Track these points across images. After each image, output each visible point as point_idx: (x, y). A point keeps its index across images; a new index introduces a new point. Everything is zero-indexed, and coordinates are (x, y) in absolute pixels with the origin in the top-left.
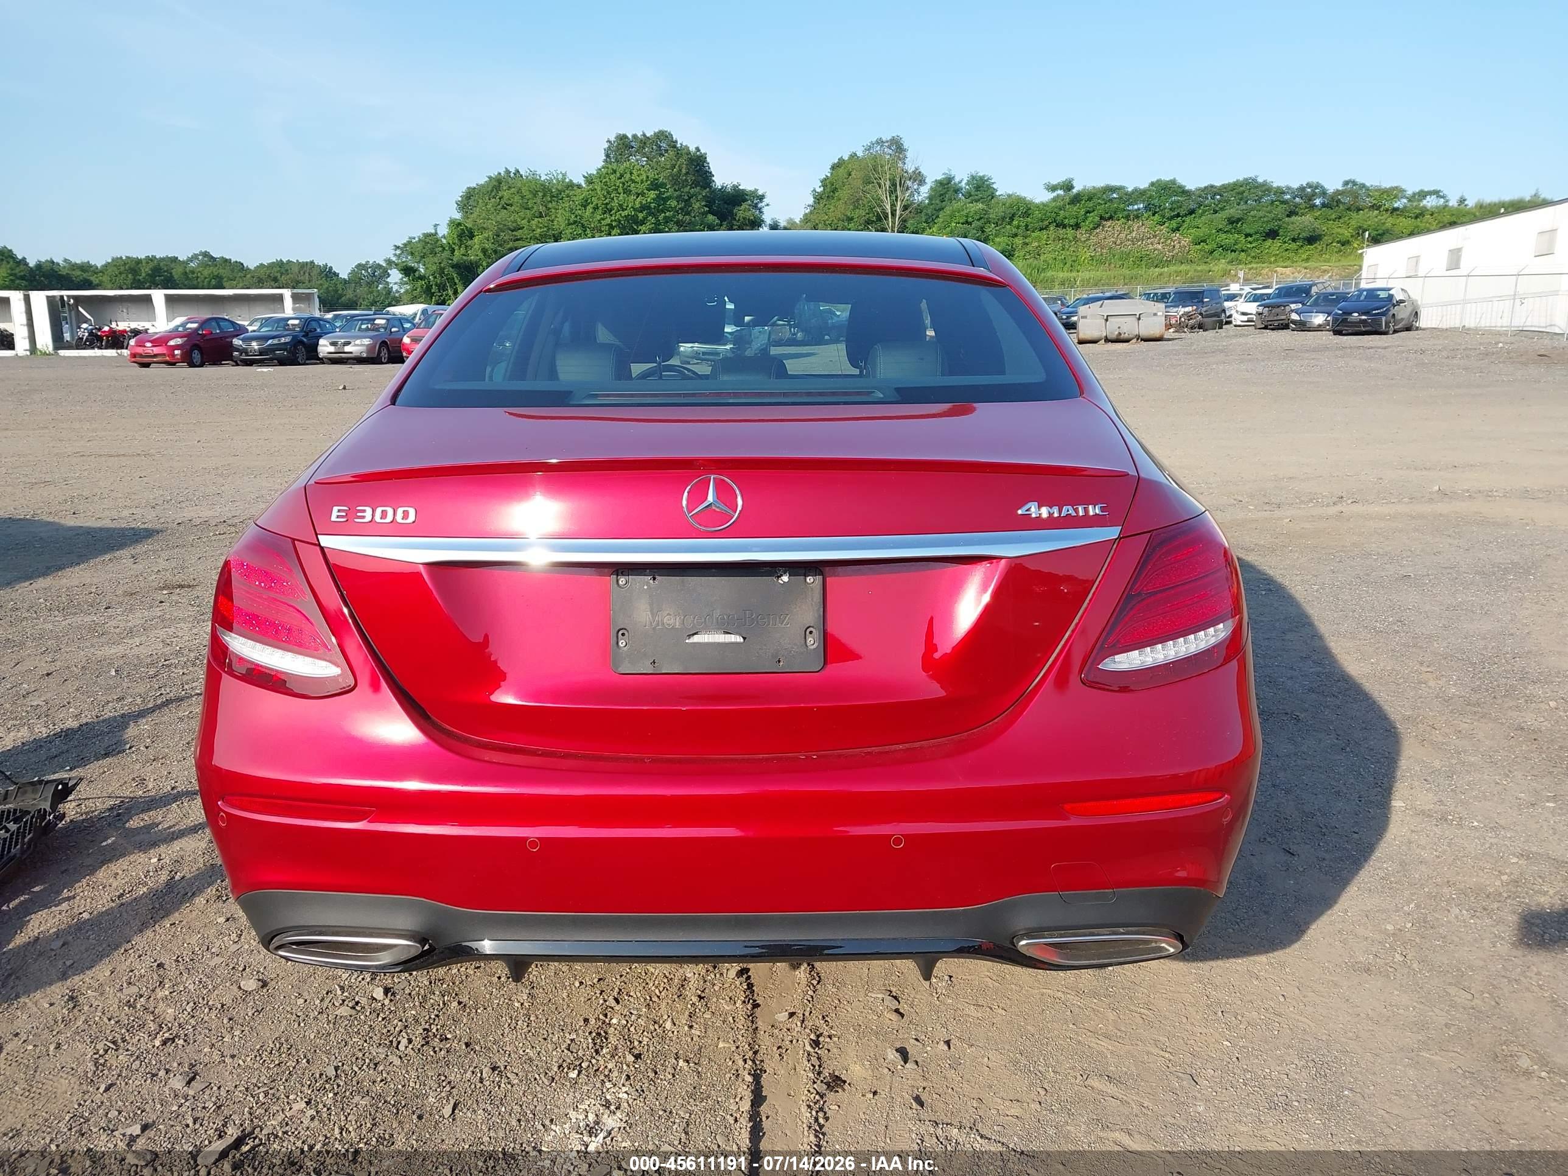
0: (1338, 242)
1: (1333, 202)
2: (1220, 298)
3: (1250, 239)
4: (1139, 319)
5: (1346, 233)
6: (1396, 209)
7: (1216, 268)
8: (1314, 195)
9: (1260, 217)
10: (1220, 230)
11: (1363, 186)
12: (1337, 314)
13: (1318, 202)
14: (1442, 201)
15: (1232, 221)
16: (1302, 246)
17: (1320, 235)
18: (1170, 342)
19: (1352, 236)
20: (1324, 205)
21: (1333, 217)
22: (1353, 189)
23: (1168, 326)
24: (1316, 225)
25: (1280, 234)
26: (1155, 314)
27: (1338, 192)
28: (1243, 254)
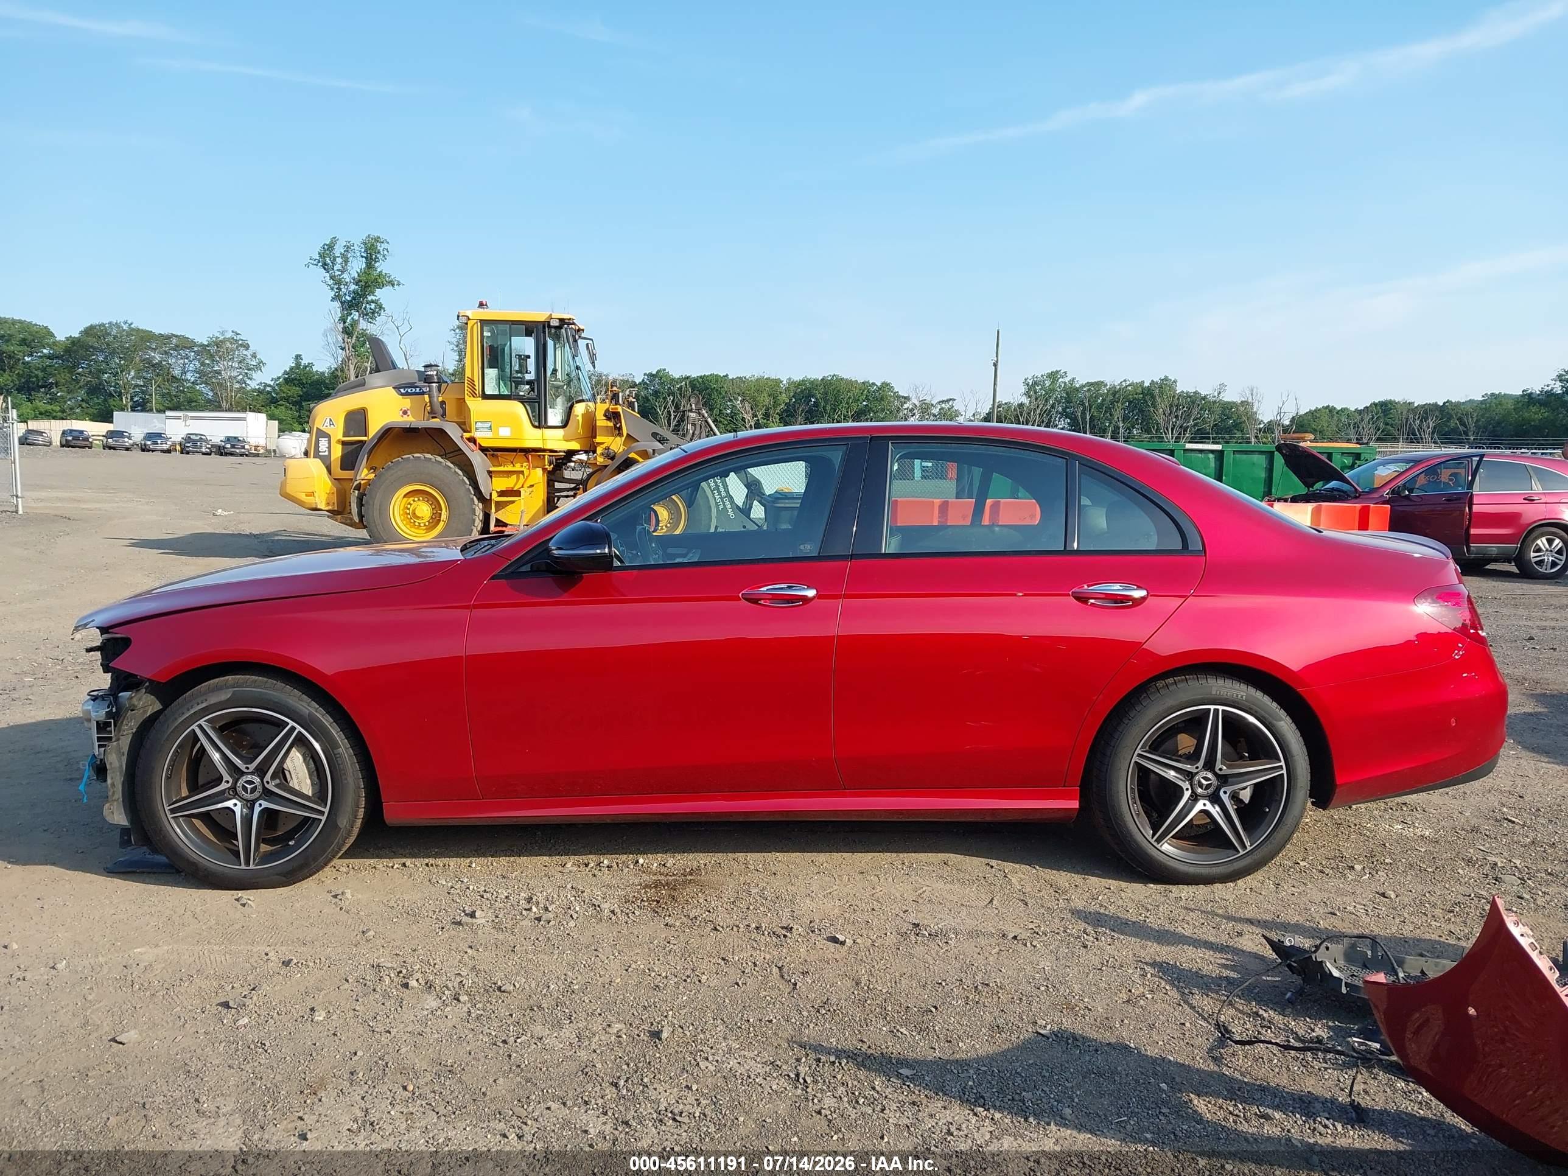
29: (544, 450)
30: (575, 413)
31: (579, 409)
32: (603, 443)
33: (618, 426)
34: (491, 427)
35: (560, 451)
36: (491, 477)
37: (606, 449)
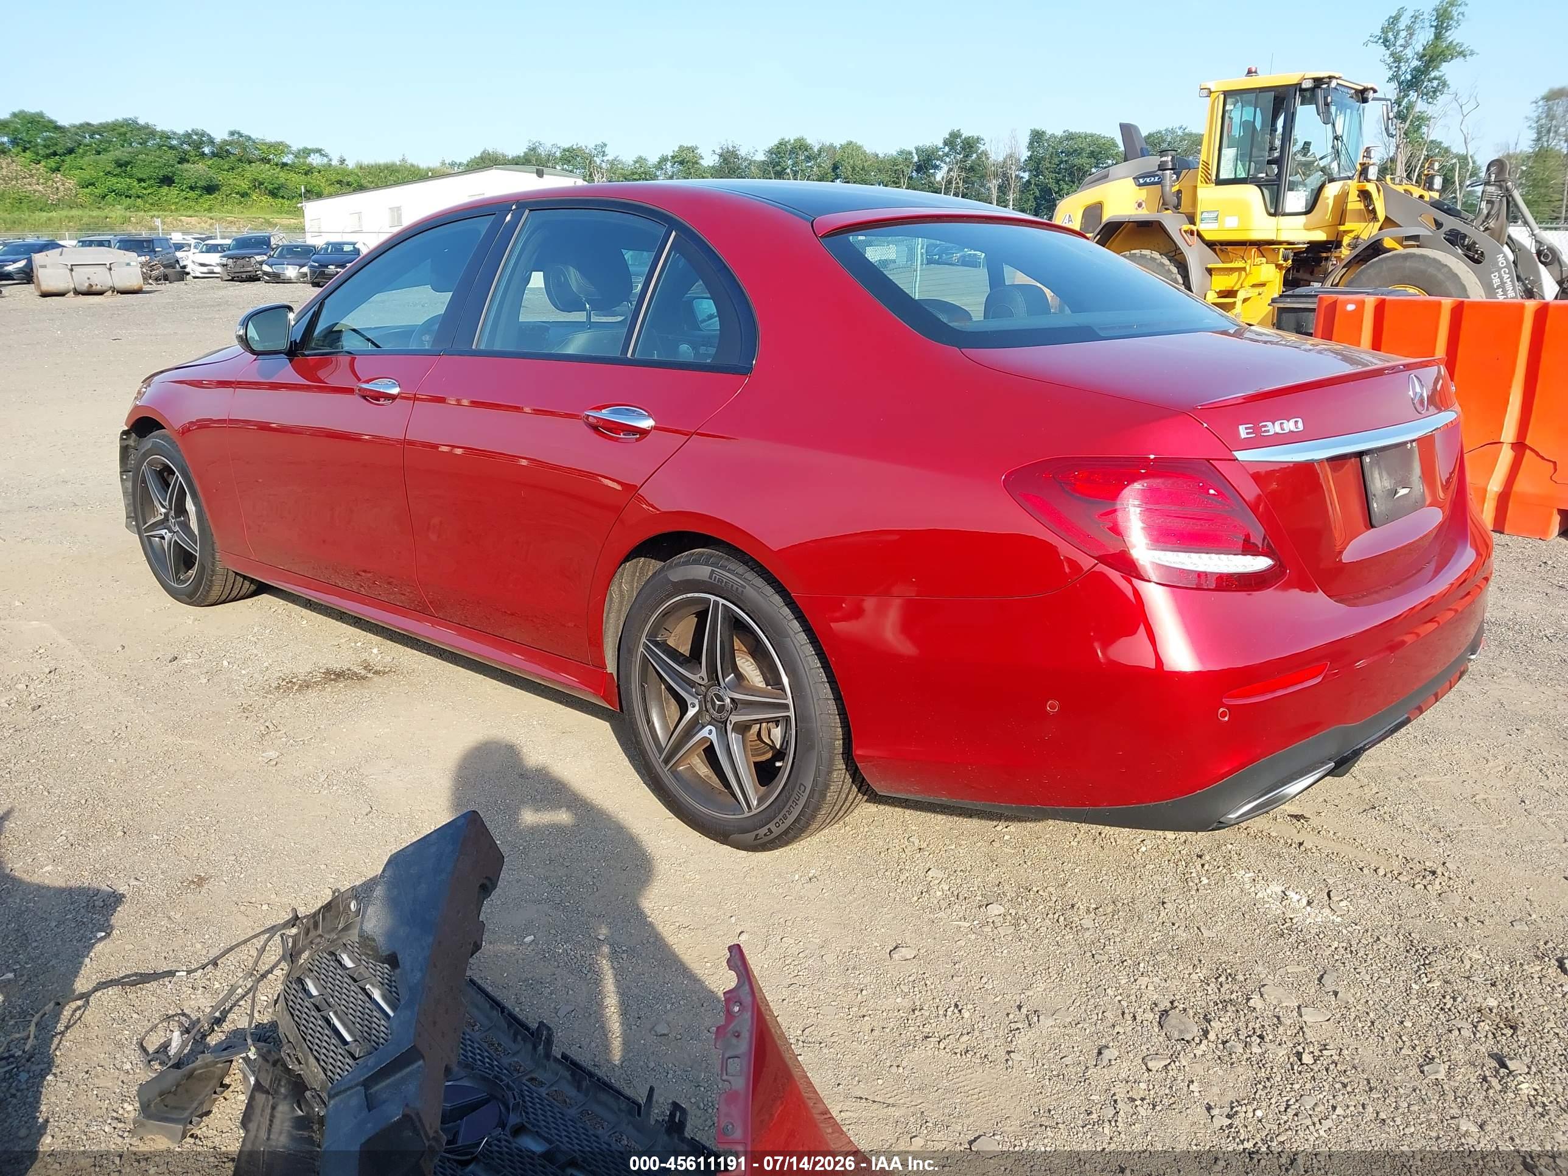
0: (237, 193)
1: (221, 152)
2: (170, 247)
3: (143, 184)
4: (110, 269)
5: (244, 185)
6: (285, 165)
7: (113, 215)
8: (202, 142)
9: (151, 162)
10: (109, 172)
11: (249, 138)
12: (312, 266)
13: (207, 150)
14: (325, 160)
15: (120, 164)
16: (201, 195)
17: (217, 185)
18: (151, 295)
19: (249, 188)
20: (214, 155)
21: (226, 167)
22: (239, 139)
23: (146, 278)
24: (211, 173)
25: (176, 181)
26: (128, 264)
27: (225, 142)
28: (140, 200)
29: (1280, 243)
30: (1326, 195)
31: (1332, 191)
32: (1352, 231)
33: (1370, 208)
34: (1217, 217)
35: (1298, 243)
36: (1211, 275)
37: (1354, 238)
